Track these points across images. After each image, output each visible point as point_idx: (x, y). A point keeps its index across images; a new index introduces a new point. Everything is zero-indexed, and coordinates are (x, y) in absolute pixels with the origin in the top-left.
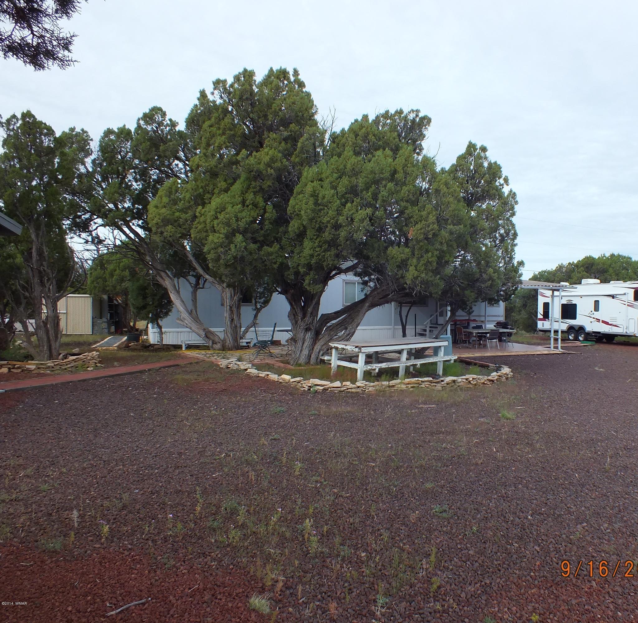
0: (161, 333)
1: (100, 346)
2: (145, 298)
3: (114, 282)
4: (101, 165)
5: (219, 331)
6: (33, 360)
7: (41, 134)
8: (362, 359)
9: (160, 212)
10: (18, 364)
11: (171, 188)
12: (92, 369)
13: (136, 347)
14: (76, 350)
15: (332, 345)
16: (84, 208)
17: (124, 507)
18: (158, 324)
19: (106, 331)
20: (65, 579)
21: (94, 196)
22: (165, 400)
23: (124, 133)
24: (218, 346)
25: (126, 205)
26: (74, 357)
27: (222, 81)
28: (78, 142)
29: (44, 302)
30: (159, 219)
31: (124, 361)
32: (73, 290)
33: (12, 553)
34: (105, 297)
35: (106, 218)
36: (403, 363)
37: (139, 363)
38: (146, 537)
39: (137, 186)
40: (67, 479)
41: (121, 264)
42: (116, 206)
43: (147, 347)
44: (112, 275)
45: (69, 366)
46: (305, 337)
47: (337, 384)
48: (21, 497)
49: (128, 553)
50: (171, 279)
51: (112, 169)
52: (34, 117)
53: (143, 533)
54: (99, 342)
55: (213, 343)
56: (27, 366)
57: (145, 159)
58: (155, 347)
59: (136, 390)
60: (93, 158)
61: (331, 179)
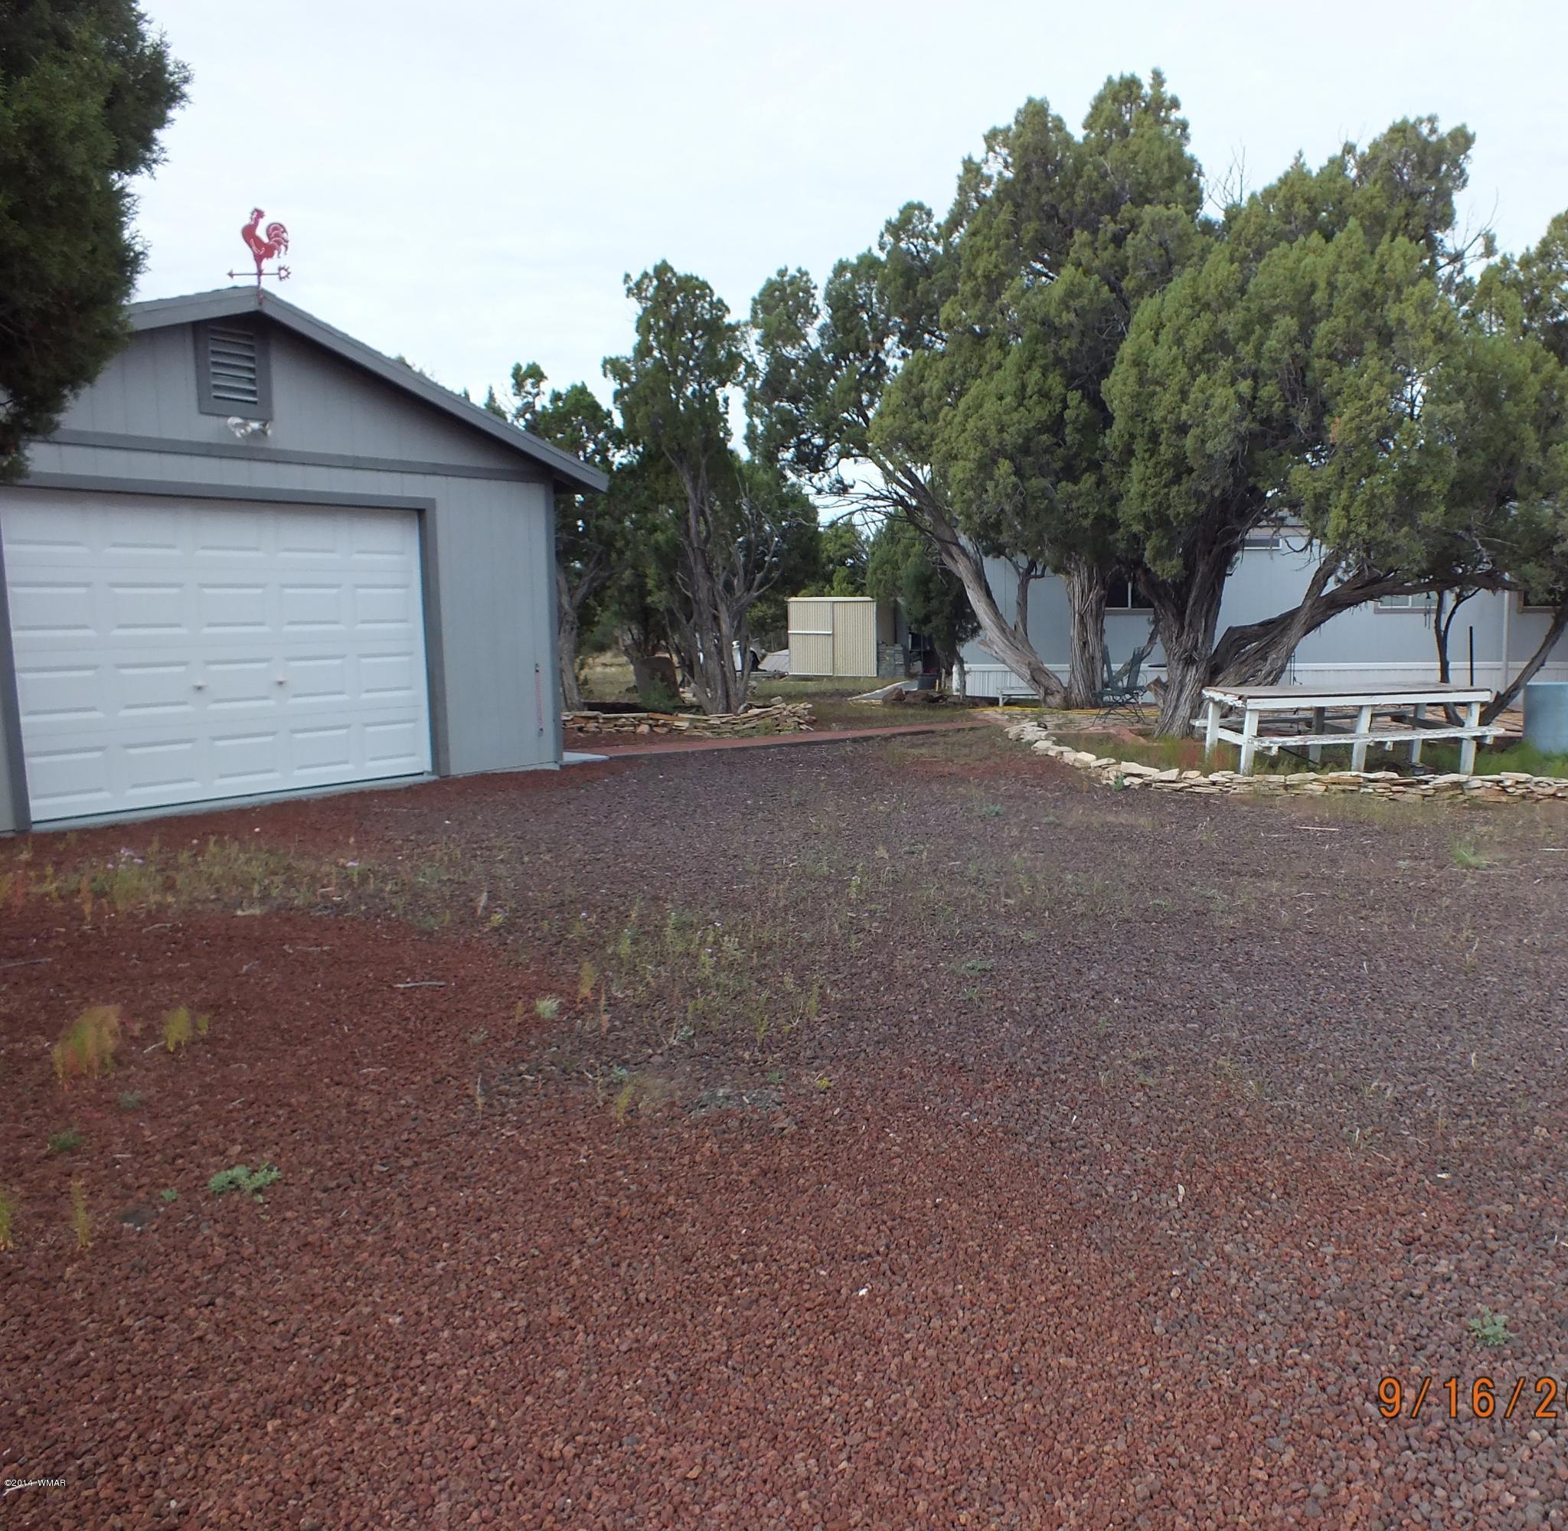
0: (962, 672)
1: (865, 698)
2: (928, 599)
5: (1062, 670)
8: (1251, 724)
10: (663, 718)
15: (1208, 693)
19: (902, 670)
23: (867, 265)
24: (1056, 700)
26: (759, 711)
27: (1001, 131)
28: (794, 295)
32: (851, 588)
34: (901, 601)
36: (1362, 737)
46: (1184, 677)
47: (1172, 774)
54: (872, 691)
55: (1046, 694)
56: (677, 723)
58: (950, 700)
61: (1177, 322)
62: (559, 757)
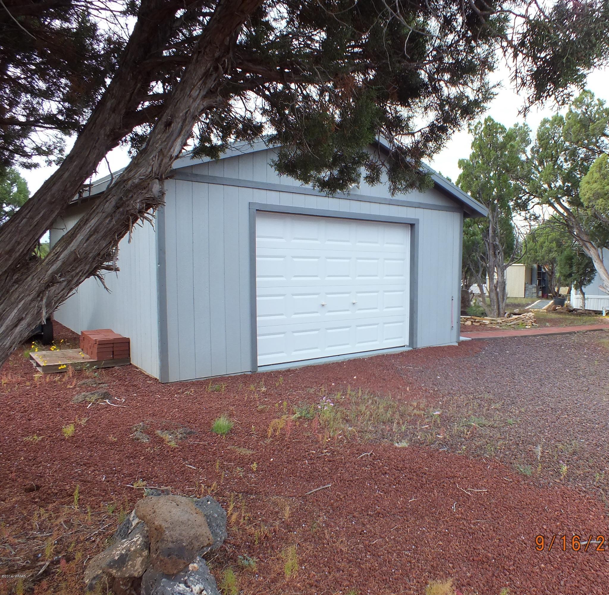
0: (584, 299)
1: (532, 308)
2: (571, 267)
3: (543, 253)
4: (538, 151)
6: (486, 316)
7: (496, 133)
9: (592, 187)
10: (478, 319)
11: (601, 164)
12: (529, 327)
13: (562, 311)
14: (516, 311)
16: (525, 190)
17: (574, 453)
18: (581, 290)
19: (535, 295)
20: (537, 501)
21: (532, 179)
22: (596, 362)
23: (557, 120)
25: (558, 185)
26: (517, 316)
28: (521, 134)
29: (496, 270)
30: (591, 194)
31: (554, 322)
33: (496, 468)
34: (535, 266)
35: (542, 197)
37: (566, 325)
38: (598, 485)
39: (567, 166)
40: (525, 418)
41: (549, 237)
42: (550, 186)
43: (571, 311)
44: (542, 247)
45: (512, 323)
48: (495, 425)
49: (584, 495)
50: (595, 249)
51: (547, 153)
52: (493, 120)
53: (594, 481)
54: (530, 304)
56: (484, 321)
57: (575, 141)
58: (578, 311)
59: (568, 349)
60: (531, 147)
62: (458, 338)
